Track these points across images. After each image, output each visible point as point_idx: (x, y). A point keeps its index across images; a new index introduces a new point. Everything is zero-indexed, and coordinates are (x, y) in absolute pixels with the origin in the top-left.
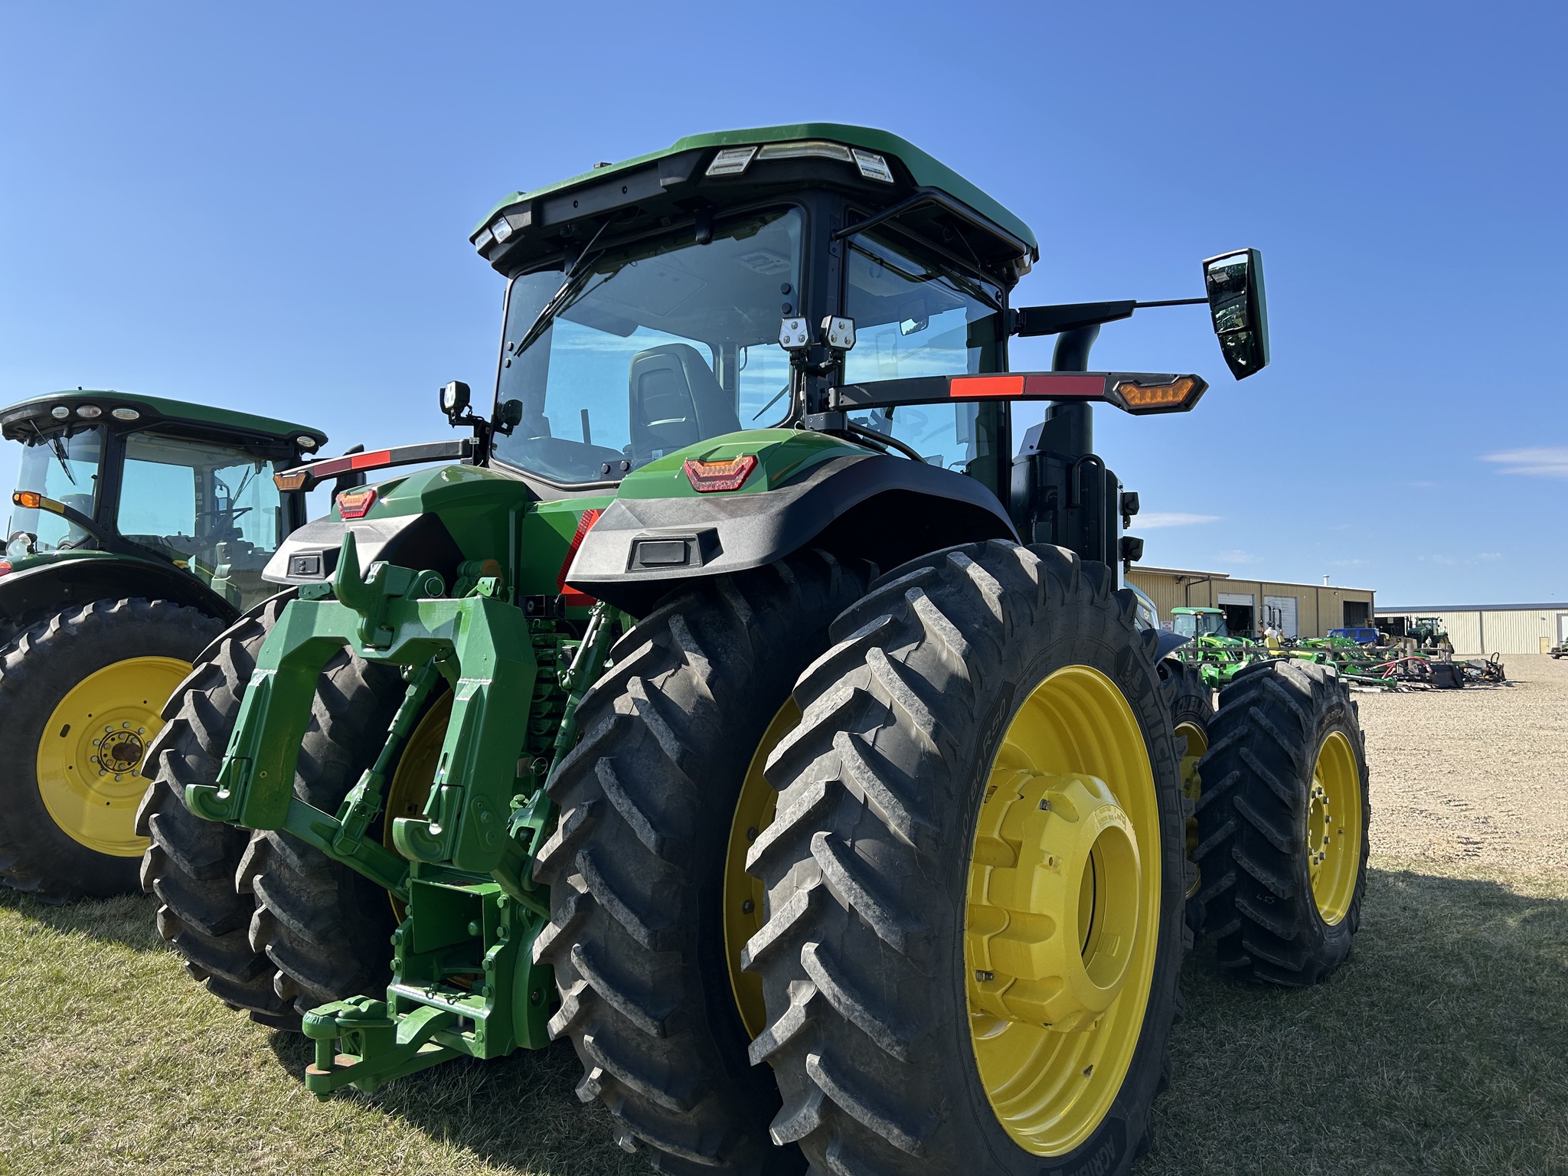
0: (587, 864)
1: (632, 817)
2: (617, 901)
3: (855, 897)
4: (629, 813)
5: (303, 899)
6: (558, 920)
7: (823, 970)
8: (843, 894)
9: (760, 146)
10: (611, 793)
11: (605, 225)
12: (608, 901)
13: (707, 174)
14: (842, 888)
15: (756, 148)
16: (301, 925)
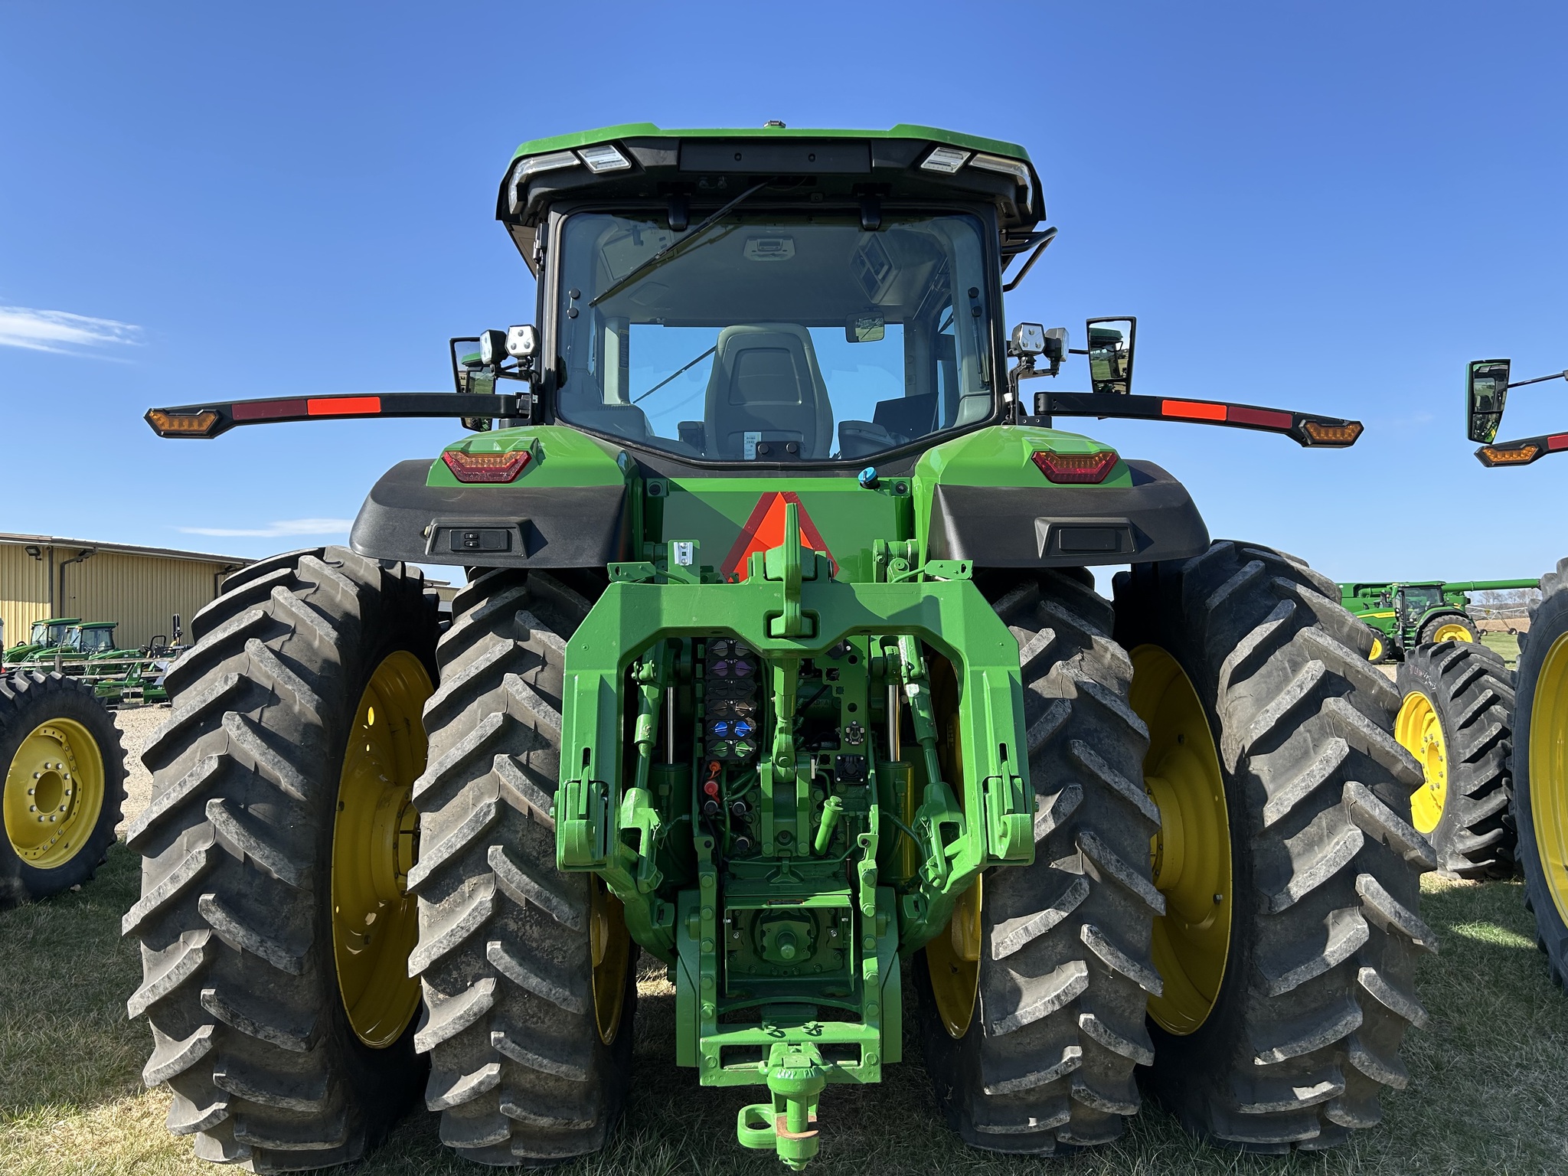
0: (1098, 843)
1: (1133, 794)
2: (1135, 875)
3: (1403, 830)
4: (1129, 790)
5: (556, 961)
6: (1064, 905)
7: (1386, 894)
8: (1393, 829)
9: (974, 153)
10: (1104, 773)
11: (759, 186)
12: (1128, 876)
13: (922, 166)
14: (1391, 824)
15: (968, 154)
16: (567, 993)
